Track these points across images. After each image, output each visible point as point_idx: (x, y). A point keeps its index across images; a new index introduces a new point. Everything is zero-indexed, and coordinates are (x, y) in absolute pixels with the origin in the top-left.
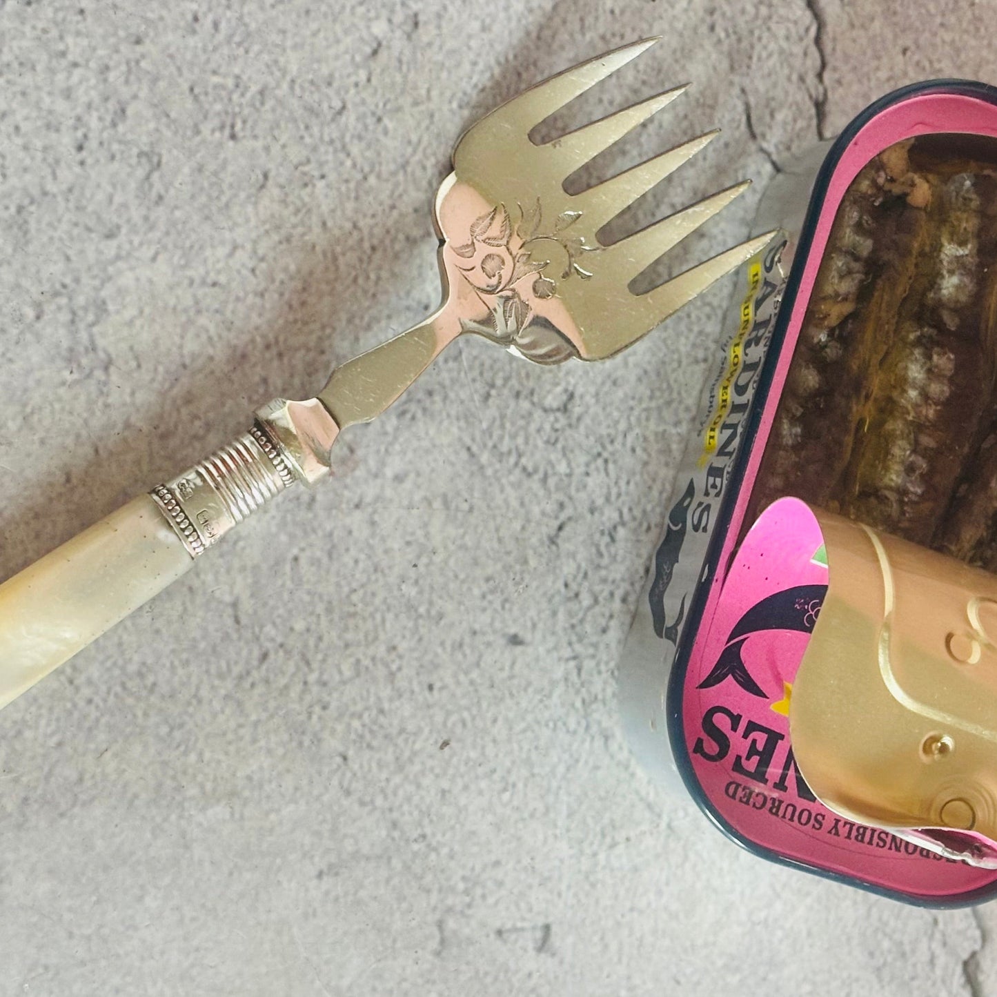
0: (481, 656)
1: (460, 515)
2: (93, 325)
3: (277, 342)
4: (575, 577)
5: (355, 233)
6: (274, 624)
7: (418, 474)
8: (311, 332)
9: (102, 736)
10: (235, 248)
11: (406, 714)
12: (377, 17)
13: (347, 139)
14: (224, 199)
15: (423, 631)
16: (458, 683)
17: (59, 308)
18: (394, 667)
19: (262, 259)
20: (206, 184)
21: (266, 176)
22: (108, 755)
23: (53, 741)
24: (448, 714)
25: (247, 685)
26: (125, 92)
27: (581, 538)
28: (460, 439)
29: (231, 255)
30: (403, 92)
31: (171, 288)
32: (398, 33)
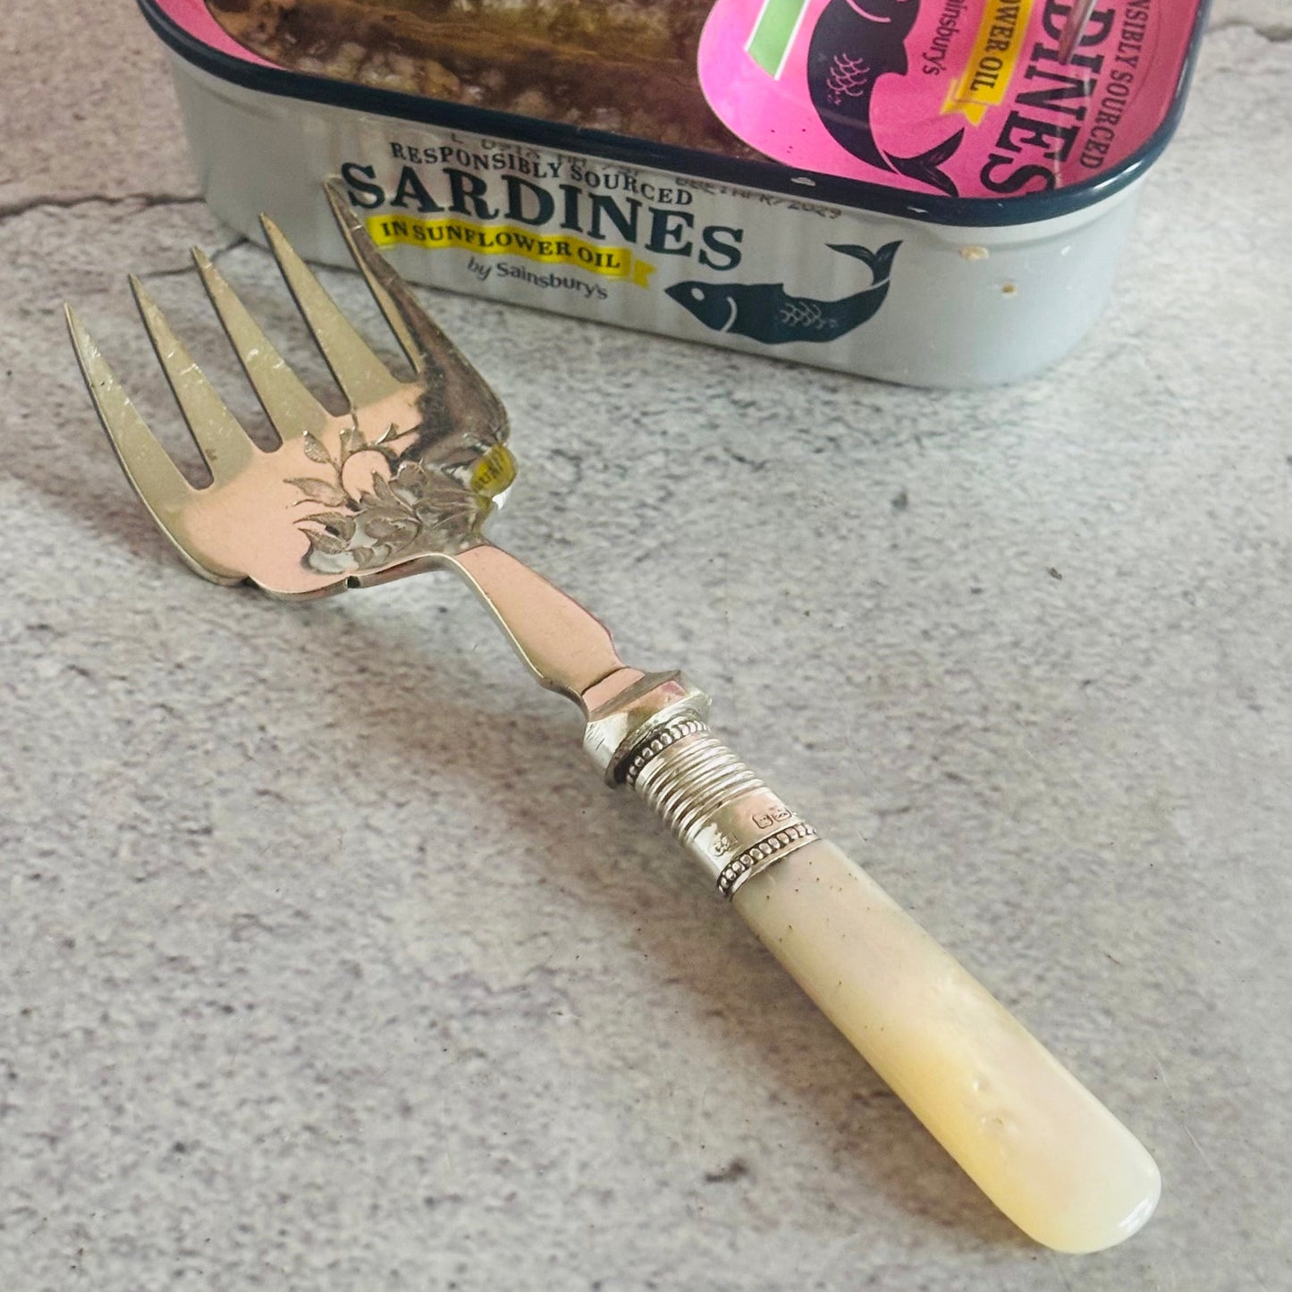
0: (926, 539)
1: (732, 567)
2: (488, 990)
3: (502, 776)
4: (807, 442)
5: (341, 691)
6: (905, 768)
7: (679, 614)
8: (486, 738)
9: (1090, 963)
10: (368, 827)
11: (1016, 616)
12: (33, 671)
13: (207, 701)
14: (298, 841)
15: (897, 603)
16: (967, 562)
17: (466, 1030)
18: (952, 632)
19: (383, 795)
20: (277, 861)
21: (264, 793)
22: (1116, 955)
23: (1104, 1021)
24: (1009, 571)
25: (996, 796)
26: (144, 958)
27: (753, 437)
28: (626, 570)
29: (378, 831)
30: (139, 640)
31: (430, 899)
32: (56, 647)
